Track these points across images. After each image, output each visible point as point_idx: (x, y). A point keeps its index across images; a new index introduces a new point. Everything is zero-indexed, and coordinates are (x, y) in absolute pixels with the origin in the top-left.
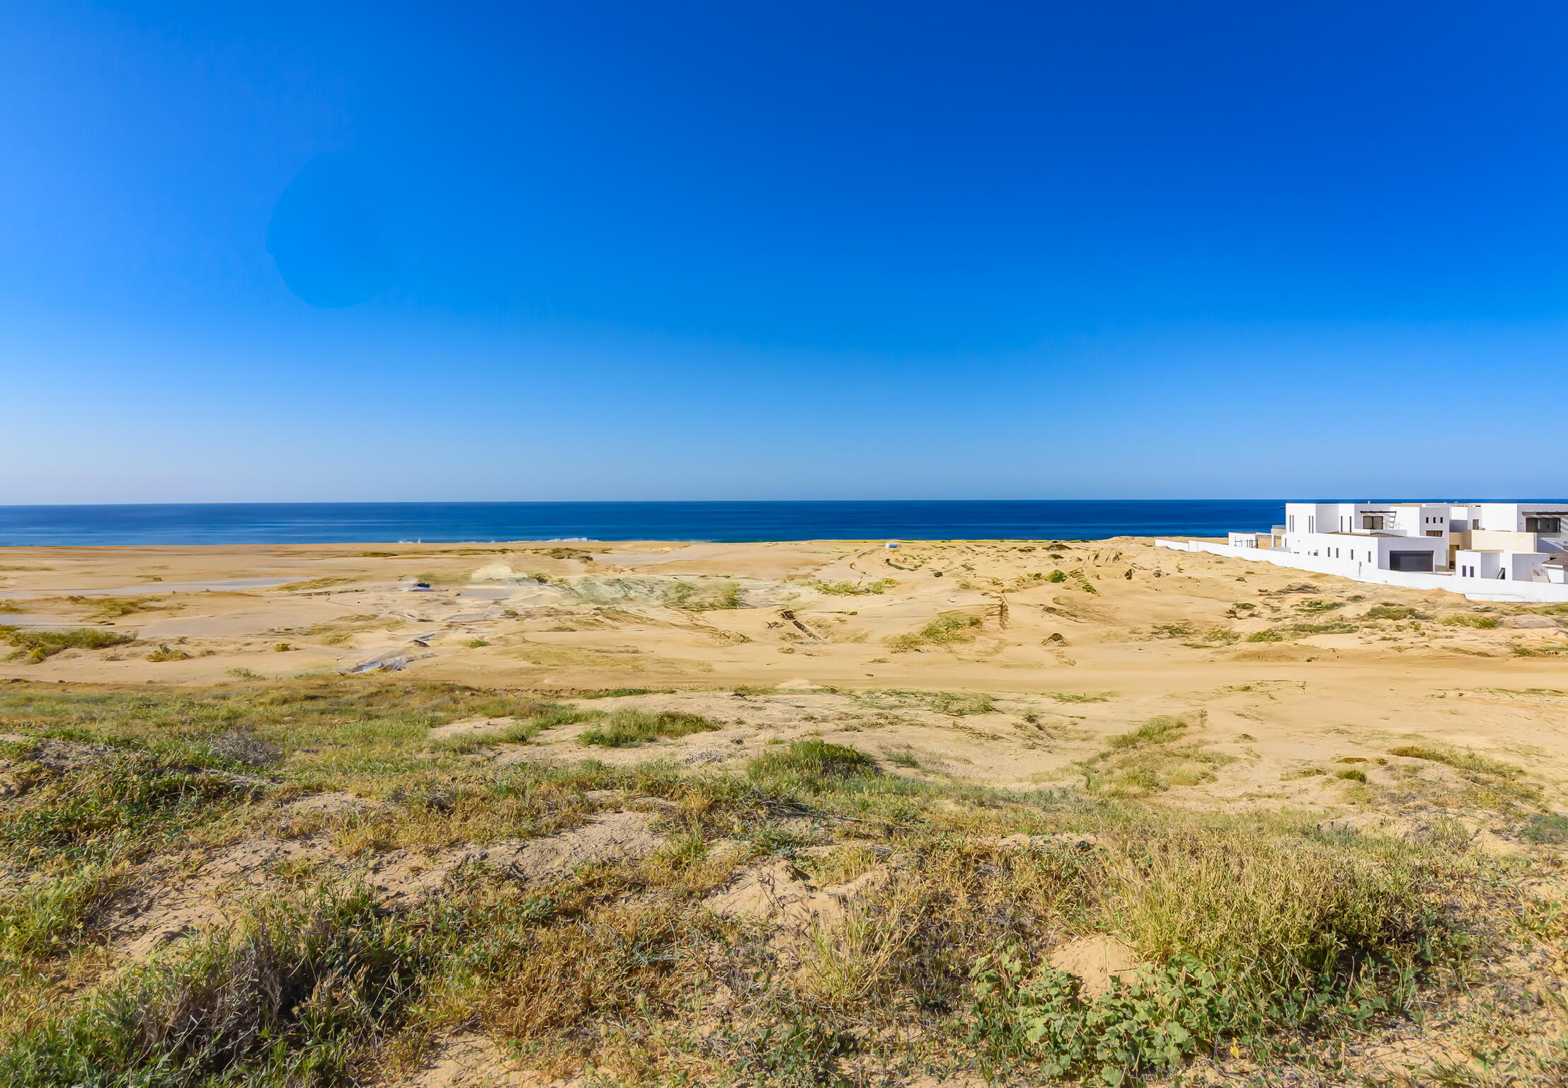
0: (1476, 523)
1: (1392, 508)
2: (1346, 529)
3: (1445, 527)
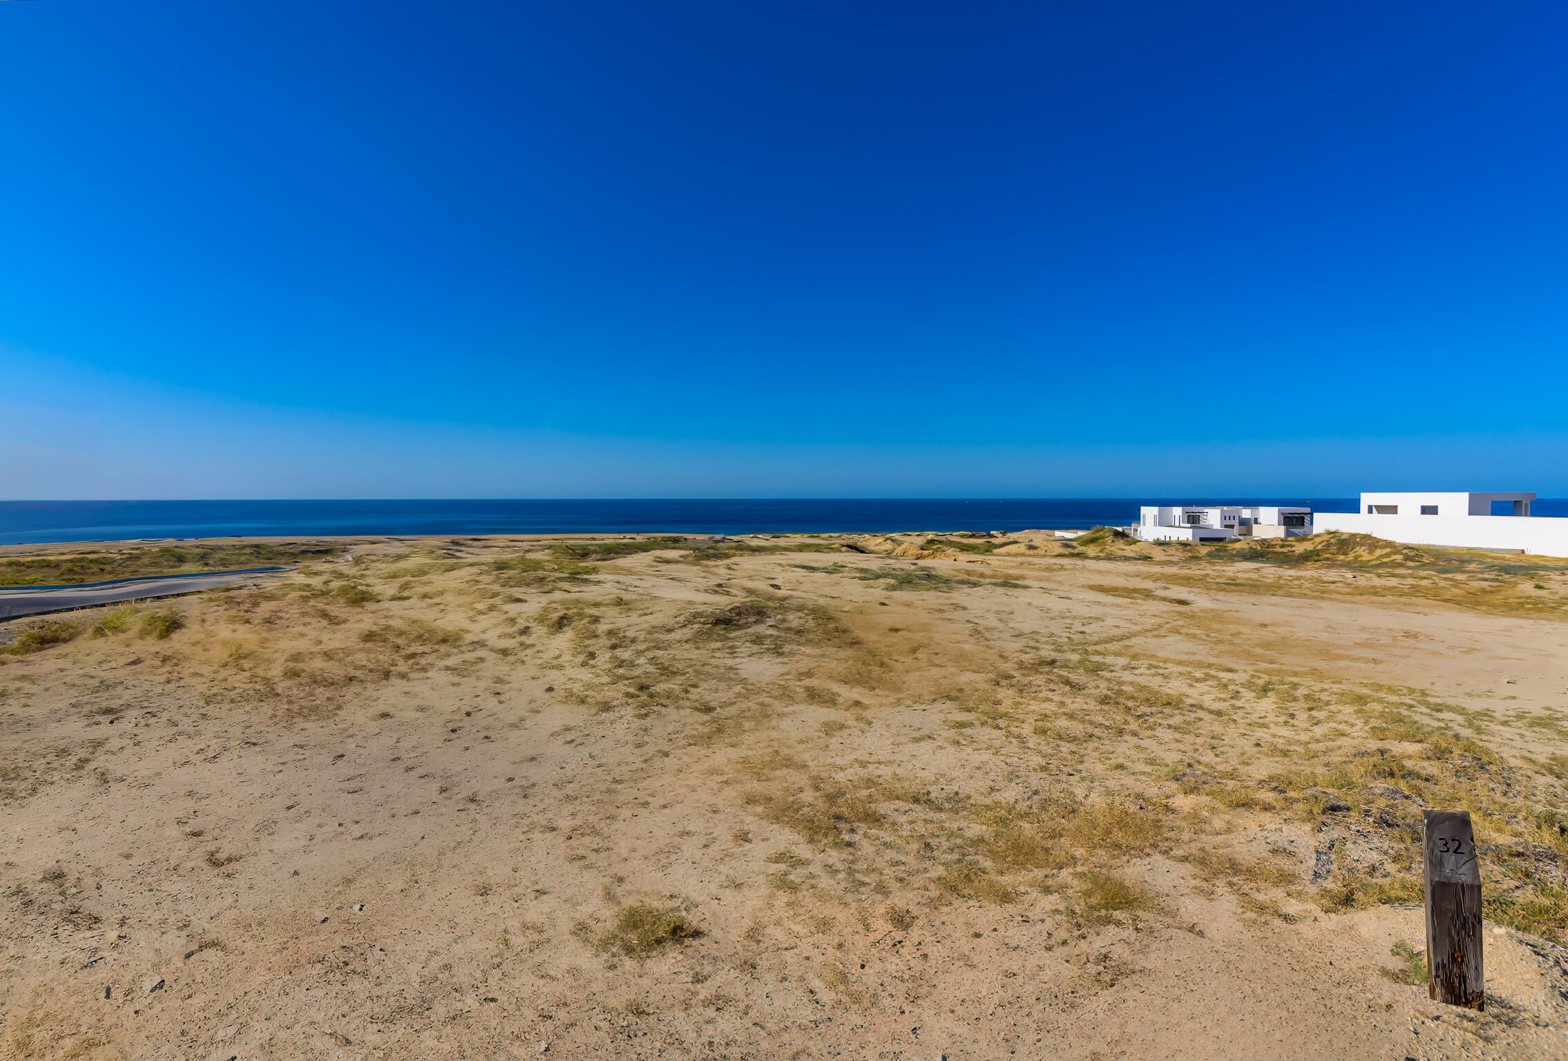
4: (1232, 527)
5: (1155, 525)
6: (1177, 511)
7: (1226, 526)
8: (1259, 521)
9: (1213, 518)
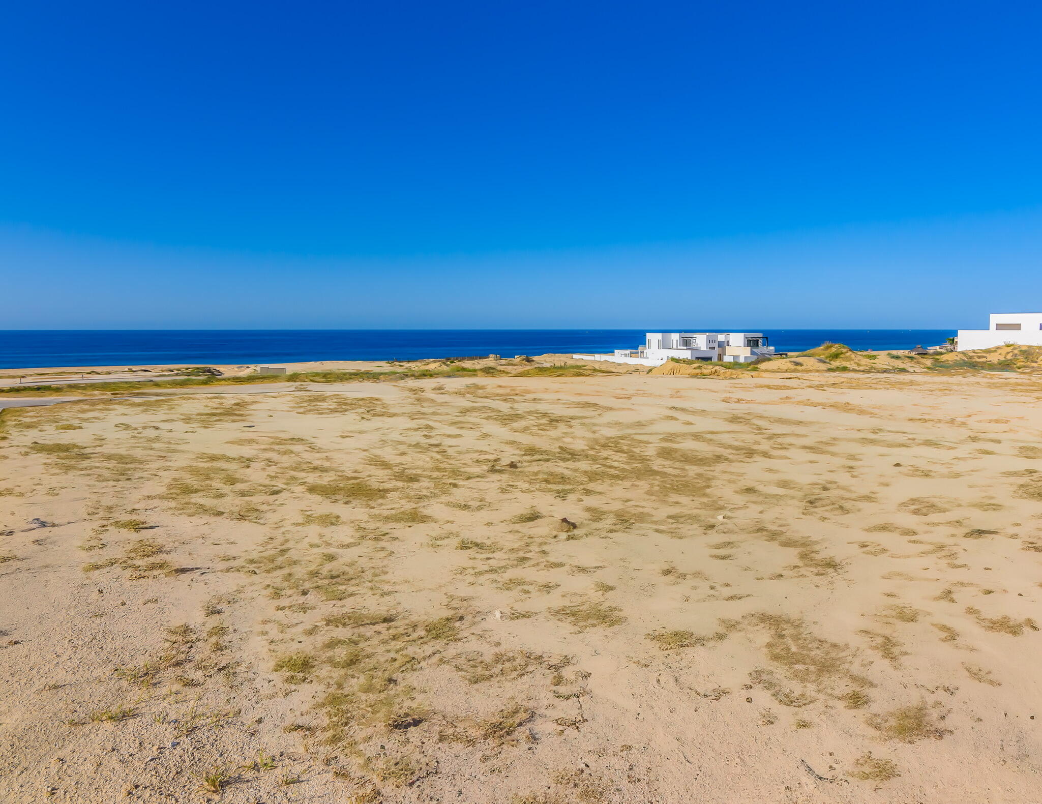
0: (728, 342)
2: (675, 347)
3: (716, 345)
4: (714, 348)
5: (659, 348)
6: (675, 337)
7: (710, 348)
8: (730, 343)
9: (701, 341)
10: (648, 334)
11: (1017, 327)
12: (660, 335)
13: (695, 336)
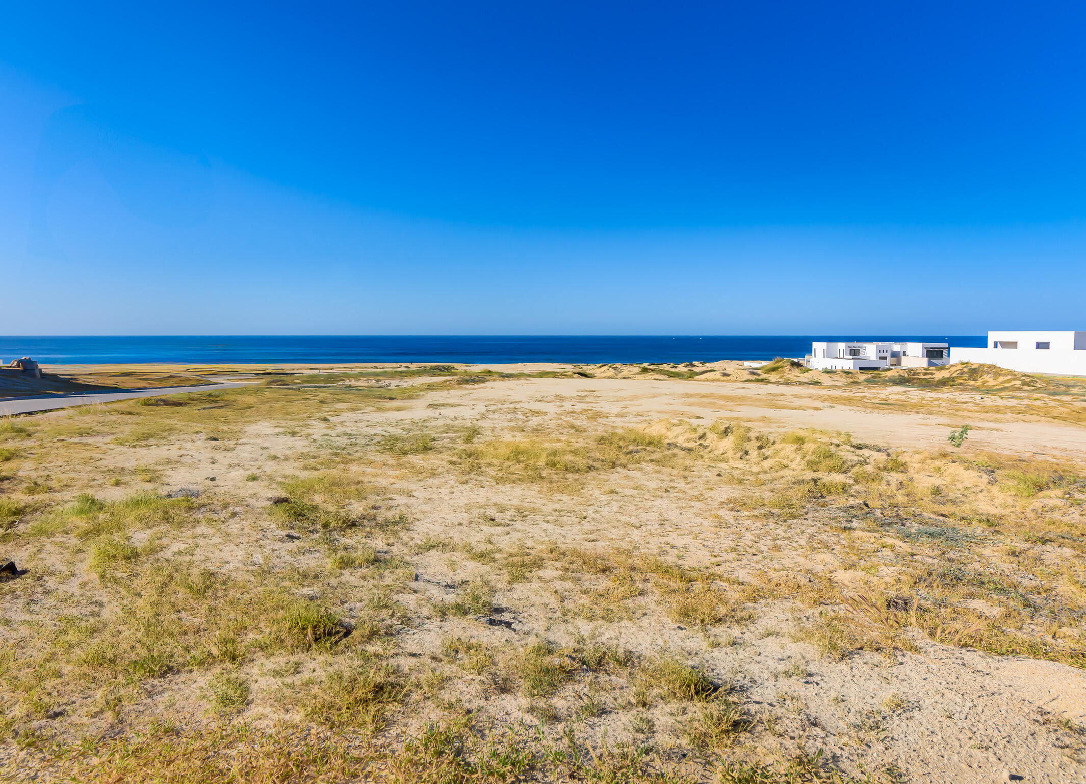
0: (904, 352)
1: (865, 345)
2: (841, 356)
3: (888, 355)
4: (885, 358)
5: (824, 357)
6: (842, 346)
7: (881, 358)
8: (907, 353)
9: (870, 351)
10: (814, 343)
11: (1013, 345)
12: (825, 344)
13: (864, 345)
